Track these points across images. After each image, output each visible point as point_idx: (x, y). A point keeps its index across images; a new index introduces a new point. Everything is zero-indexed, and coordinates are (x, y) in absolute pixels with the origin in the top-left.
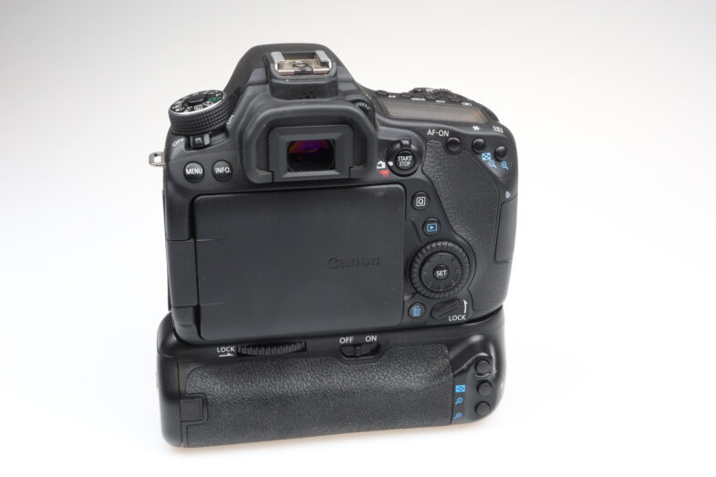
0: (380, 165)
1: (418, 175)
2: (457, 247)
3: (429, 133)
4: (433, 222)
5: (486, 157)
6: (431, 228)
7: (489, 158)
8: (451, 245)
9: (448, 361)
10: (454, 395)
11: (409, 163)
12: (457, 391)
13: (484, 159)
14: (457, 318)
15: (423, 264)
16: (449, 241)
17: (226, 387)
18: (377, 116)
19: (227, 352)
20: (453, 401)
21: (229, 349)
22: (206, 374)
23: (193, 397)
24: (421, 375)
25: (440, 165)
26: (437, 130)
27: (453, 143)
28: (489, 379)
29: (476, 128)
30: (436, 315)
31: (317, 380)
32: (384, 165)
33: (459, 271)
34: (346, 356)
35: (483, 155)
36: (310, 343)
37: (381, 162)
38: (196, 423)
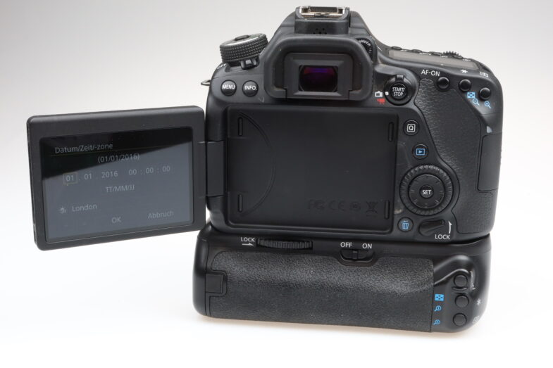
0: (378, 94)
1: (411, 105)
2: (441, 171)
3: (423, 72)
4: (422, 147)
5: (471, 96)
6: (419, 152)
7: (474, 97)
8: (437, 169)
9: (432, 274)
10: (434, 303)
11: (401, 94)
12: (436, 299)
13: (469, 97)
14: (443, 237)
15: (411, 182)
16: (436, 165)
17: (244, 269)
18: (379, 54)
19: (249, 242)
20: (433, 309)
21: (250, 240)
22: (229, 257)
23: (216, 273)
24: (407, 282)
25: (431, 100)
26: (430, 70)
27: (444, 82)
28: (467, 293)
29: (464, 71)
30: (424, 231)
31: (318, 274)
32: (381, 95)
33: (442, 192)
34: (344, 258)
35: (468, 93)
36: (316, 243)
37: (379, 92)
38: (217, 295)
